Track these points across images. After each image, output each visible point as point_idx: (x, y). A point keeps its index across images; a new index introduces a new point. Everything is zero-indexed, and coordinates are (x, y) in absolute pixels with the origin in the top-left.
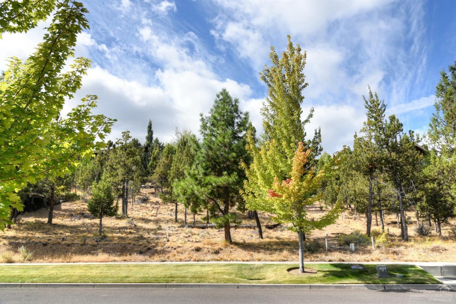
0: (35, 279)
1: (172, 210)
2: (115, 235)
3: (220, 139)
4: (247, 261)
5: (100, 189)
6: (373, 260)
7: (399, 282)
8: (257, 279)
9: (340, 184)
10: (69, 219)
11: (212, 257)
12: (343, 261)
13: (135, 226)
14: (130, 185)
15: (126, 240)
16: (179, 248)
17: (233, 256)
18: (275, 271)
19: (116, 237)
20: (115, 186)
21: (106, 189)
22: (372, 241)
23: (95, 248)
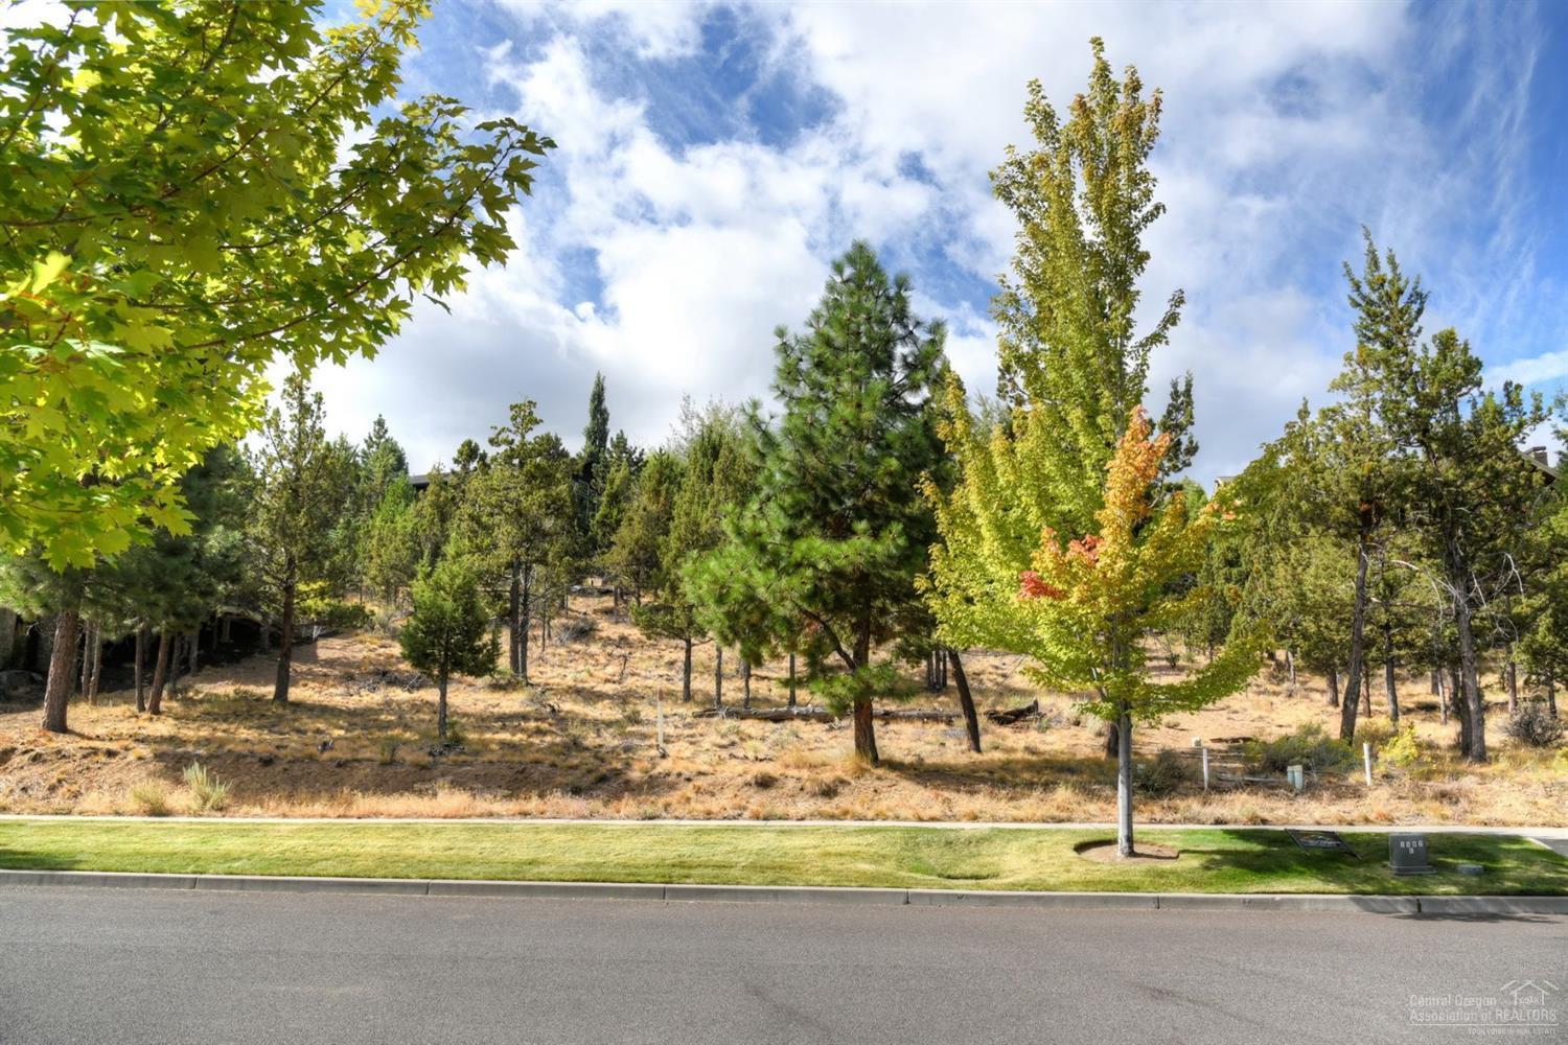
0: (236, 864)
1: (672, 663)
2: (488, 736)
3: (845, 410)
4: (933, 819)
5: (438, 587)
6: (1367, 821)
7: (1469, 891)
8: (971, 877)
9: (1242, 580)
10: (341, 690)
11: (813, 808)
12: (1264, 821)
13: (553, 710)
14: (537, 581)
15: (526, 752)
16: (702, 777)
17: (883, 805)
18: (1032, 849)
19: (492, 741)
20: (487, 584)
21: (459, 587)
22: (1366, 756)
23: (427, 775)
